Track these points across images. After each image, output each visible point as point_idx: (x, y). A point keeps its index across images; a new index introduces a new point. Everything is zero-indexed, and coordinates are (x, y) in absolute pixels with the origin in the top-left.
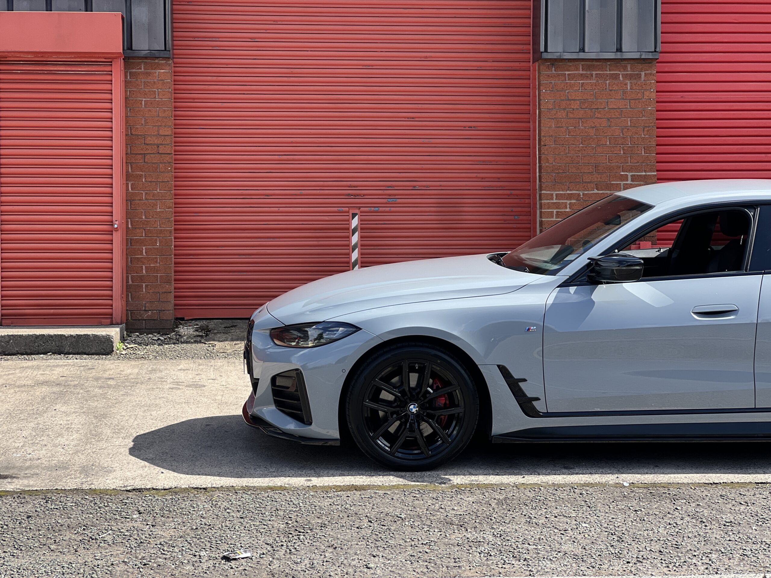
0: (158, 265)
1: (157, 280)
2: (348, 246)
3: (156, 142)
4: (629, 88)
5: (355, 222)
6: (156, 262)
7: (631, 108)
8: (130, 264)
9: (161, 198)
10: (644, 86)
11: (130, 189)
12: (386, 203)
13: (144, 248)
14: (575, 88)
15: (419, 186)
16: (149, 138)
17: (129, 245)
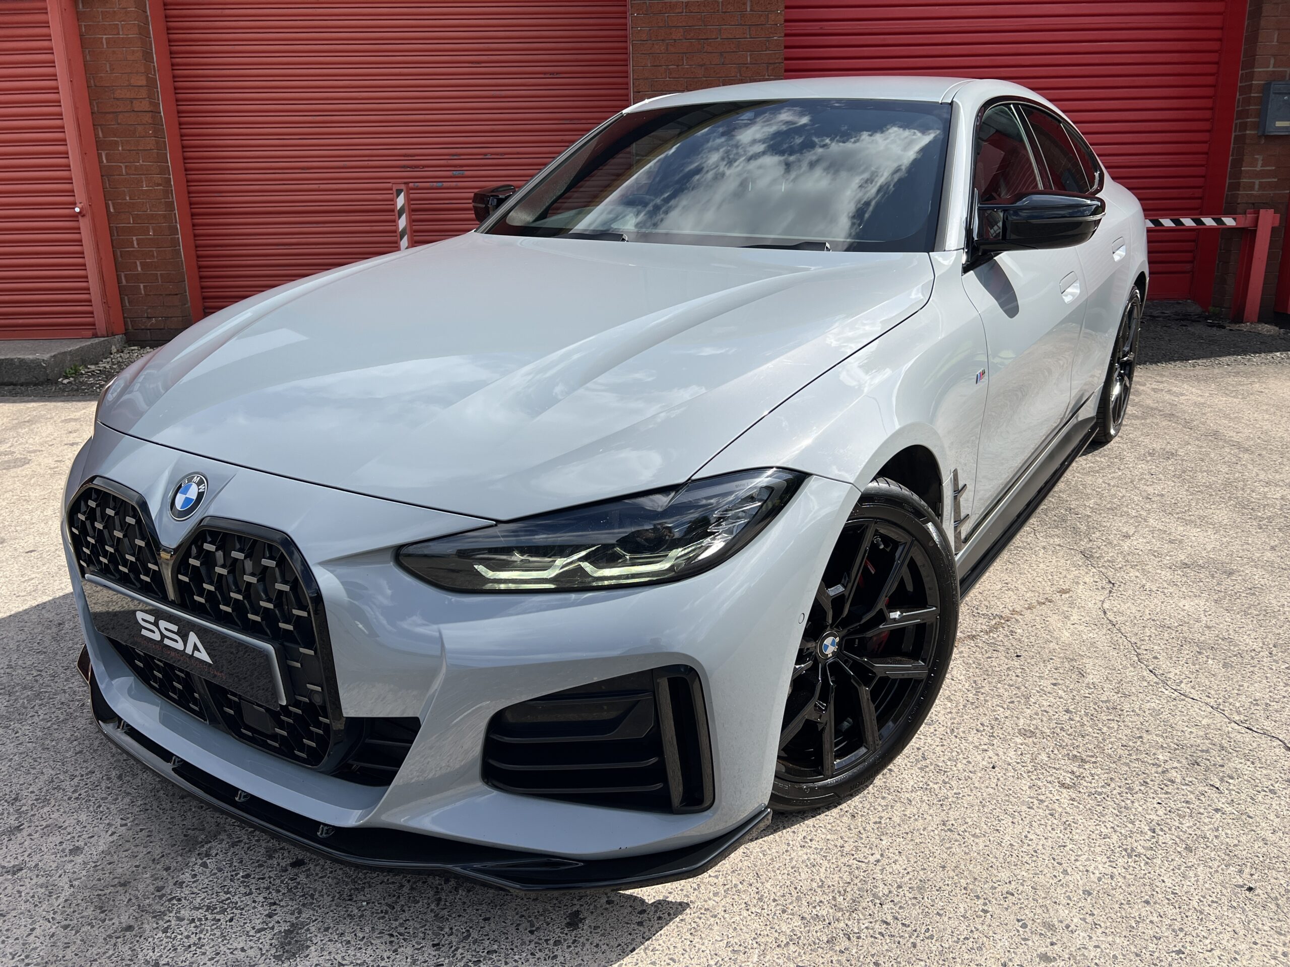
0: (156, 260)
1: (157, 279)
2: (395, 232)
3: (128, 96)
4: (748, 10)
5: (401, 201)
6: (153, 256)
7: (751, 38)
8: (120, 259)
9: (145, 173)
10: (768, 6)
11: (105, 161)
12: (451, 177)
13: (134, 238)
14: (677, 11)
15: (492, 154)
16: (119, 91)
17: (116, 234)
